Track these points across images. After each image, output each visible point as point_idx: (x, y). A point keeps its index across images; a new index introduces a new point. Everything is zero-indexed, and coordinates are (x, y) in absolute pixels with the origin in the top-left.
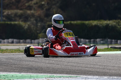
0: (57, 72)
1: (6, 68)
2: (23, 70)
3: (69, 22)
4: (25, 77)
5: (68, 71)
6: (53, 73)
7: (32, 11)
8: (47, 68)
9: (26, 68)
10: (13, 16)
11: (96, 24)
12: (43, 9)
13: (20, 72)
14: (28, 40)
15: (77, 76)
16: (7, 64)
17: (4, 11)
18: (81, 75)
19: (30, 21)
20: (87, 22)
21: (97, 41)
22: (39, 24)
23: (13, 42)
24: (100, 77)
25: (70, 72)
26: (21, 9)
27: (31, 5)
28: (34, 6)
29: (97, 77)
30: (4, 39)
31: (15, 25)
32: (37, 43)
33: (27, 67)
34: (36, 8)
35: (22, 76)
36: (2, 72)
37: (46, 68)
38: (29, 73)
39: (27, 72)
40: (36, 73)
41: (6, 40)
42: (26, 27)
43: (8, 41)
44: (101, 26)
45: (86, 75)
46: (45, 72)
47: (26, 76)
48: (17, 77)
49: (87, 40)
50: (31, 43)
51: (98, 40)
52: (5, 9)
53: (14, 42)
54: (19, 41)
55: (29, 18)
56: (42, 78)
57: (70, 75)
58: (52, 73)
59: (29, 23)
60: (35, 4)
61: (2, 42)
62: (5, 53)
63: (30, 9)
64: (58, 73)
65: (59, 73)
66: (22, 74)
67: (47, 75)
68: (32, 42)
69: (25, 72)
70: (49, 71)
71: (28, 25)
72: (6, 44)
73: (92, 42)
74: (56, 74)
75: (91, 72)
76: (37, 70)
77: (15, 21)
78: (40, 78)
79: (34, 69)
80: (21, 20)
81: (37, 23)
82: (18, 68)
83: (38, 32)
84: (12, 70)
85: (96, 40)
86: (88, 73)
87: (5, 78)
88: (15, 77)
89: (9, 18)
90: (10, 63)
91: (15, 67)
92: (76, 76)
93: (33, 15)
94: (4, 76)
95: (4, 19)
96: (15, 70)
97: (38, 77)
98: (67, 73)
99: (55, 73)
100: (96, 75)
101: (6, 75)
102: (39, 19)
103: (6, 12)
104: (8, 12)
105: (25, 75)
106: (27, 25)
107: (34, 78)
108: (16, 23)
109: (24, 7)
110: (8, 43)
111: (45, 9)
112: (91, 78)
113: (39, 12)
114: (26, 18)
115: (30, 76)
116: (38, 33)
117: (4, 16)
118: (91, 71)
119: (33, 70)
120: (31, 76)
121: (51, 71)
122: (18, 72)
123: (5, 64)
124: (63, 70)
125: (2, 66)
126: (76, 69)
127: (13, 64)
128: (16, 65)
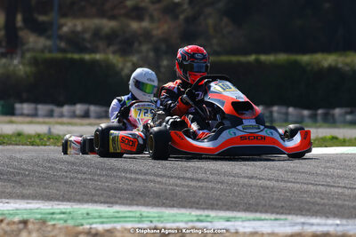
0: (217, 205)
1: (68, 191)
2: (120, 198)
3: (252, 58)
4: (125, 217)
5: (251, 202)
6: (207, 209)
7: (146, 24)
8: (191, 191)
9: (127, 191)
10: (87, 36)
11: (333, 64)
12: (176, 17)
13: (109, 201)
15: (278, 216)
16: (71, 178)
17: (63, 21)
18: (289, 214)
19: (139, 52)
20: (305, 58)
21: (333, 116)
22: (165, 63)
23: (86, 115)
24: (344, 222)
25: (257, 205)
26: (113, 17)
27: (143, 5)
28: (152, 8)
29: (338, 222)
30: (61, 104)
31: (94, 63)
33: (129, 187)
34: (156, 14)
35: (117, 215)
36: (57, 203)
37: (187, 192)
38: (137, 205)
39: (131, 205)
40: (158, 206)
41: (66, 109)
42: (126, 71)
43: (74, 112)
44: (347, 68)
45: (302, 215)
46: (183, 206)
47: (128, 214)
48: (100, 217)
49: (306, 112)
51: (337, 111)
52: (64, 15)
53: (92, 114)
55: (136, 45)
56: (174, 222)
57: (258, 215)
58: (204, 209)
59: (134, 59)
60: (152, 2)
61: (55, 114)
63: (140, 18)
64: (221, 209)
65: (225, 207)
66: (117, 208)
67: (190, 213)
69: (125, 201)
70: (194, 203)
71: (133, 64)
72: (66, 120)
73: (319, 118)
74: (216, 209)
75: (318, 208)
76: (159, 197)
77: (94, 51)
78: (168, 221)
79: (151, 196)
80: (111, 48)
81: (158, 58)
82: (105, 190)
84: (85, 197)
85: (332, 112)
86: (309, 210)
87: (66, 221)
88: (95, 218)
89: (76, 42)
90: (79, 176)
91: (94, 189)
92: (273, 216)
93: (147, 35)
94: (64, 213)
95: (63, 45)
96: (93, 196)
97: (162, 219)
98: (249, 208)
99: (212, 209)
100: (335, 215)
101: (68, 211)
102: (163, 47)
103: (69, 25)
104: (75, 25)
105: (125, 212)
106: (129, 65)
107: (151, 222)
108: (98, 56)
109: (123, 11)
110: (74, 115)
111: (182, 17)
112: (319, 225)
113: (165, 27)
114: (126, 45)
115: (138, 214)
117: (61, 38)
118: (318, 204)
119: (147, 199)
120: (141, 215)
121: (202, 200)
122: (101, 203)
123: (67, 177)
124: (235, 199)
125: (58, 184)
126: (275, 197)
127: (90, 179)
128: (99, 183)
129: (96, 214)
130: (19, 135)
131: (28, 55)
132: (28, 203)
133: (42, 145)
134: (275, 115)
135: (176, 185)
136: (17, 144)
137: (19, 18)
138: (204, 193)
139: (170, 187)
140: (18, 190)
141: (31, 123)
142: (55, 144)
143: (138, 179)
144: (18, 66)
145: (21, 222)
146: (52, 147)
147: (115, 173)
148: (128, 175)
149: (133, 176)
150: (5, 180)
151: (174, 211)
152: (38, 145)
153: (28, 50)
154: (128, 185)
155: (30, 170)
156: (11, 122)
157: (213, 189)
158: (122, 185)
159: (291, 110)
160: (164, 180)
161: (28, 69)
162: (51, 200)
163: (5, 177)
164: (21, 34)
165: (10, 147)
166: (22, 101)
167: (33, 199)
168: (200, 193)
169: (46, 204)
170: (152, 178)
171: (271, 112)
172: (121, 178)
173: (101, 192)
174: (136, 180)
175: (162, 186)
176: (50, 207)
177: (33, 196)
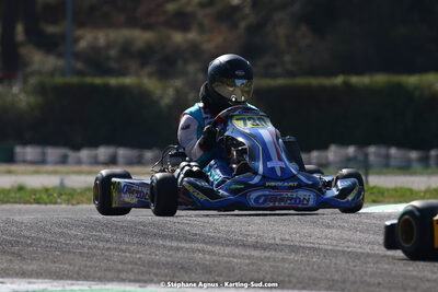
0: (290, 282)
1: (86, 266)
2: (156, 275)
3: (339, 80)
5: (336, 277)
7: (192, 35)
8: (253, 264)
9: (168, 264)
10: (113, 53)
12: (234, 26)
13: (142, 279)
16: (90, 248)
17: (79, 32)
19: (184, 74)
20: (412, 80)
23: (112, 161)
25: (344, 282)
26: (147, 27)
27: (189, 9)
28: (200, 13)
30: (77, 147)
31: (123, 90)
33: (169, 259)
34: (206, 22)
36: (69, 282)
37: (248, 265)
41: (84, 154)
42: (166, 101)
43: (96, 157)
49: (414, 155)
52: (81, 24)
53: (120, 159)
54: (140, 156)
55: (180, 64)
59: (178, 83)
60: (202, 5)
61: (70, 160)
62: (83, 202)
63: (185, 28)
65: (300, 286)
66: (152, 288)
71: (177, 91)
72: (85, 168)
73: (432, 162)
75: (427, 285)
77: (123, 73)
79: (199, 271)
80: (148, 69)
82: (136, 264)
84: (109, 275)
89: (96, 61)
90: (101, 245)
91: (121, 263)
93: (195, 51)
95: (79, 65)
96: (120, 271)
103: (89, 38)
104: (96, 38)
106: (171, 92)
108: (128, 81)
109: (162, 19)
110: (96, 162)
111: (243, 25)
113: (219, 39)
114: (166, 63)
117: (77, 56)
118: (428, 280)
122: (130, 281)
123: (84, 247)
124: (314, 275)
125: (72, 256)
126: (369, 270)
127: (115, 249)
128: (128, 254)
130: (21, 188)
131: (33, 81)
132: (30, 283)
133: (51, 203)
134: (372, 158)
135: (234, 256)
136: (16, 203)
137: (20, 28)
138: (271, 266)
139: (225, 259)
140: (17, 265)
141: (37, 173)
142: (68, 202)
143: (182, 248)
144: (18, 95)
146: (64, 206)
147: (149, 241)
148: (168, 243)
149: (175, 244)
152: (46, 203)
153: (33, 74)
154: (167, 256)
155: (33, 238)
156: (9, 172)
157: (284, 260)
158: (160, 256)
159: (393, 151)
160: (217, 249)
161: (32, 99)
162: (62, 279)
164: (23, 51)
165: (8, 206)
166: (25, 143)
167: (38, 278)
168: (267, 266)
169: (55, 283)
170: (200, 246)
171: (366, 155)
172: (158, 247)
173: (130, 266)
174: (178, 249)
175: (214, 258)
176: (60, 288)
177: (37, 273)
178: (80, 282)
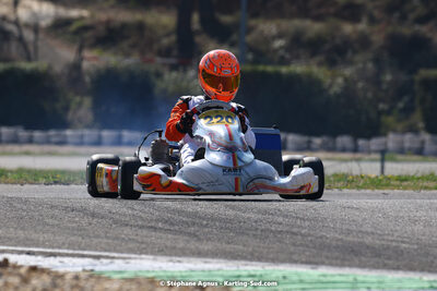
1: (259, 247)
2: (327, 257)
4: (335, 282)
7: (362, 26)
8: (421, 249)
9: (337, 247)
13: (312, 262)
14: (344, 140)
16: (262, 231)
17: (253, 22)
19: (350, 63)
22: (388, 77)
26: (318, 18)
28: (370, 6)
31: (293, 79)
32: (376, 152)
33: (340, 243)
34: (376, 13)
35: (322, 279)
36: (243, 262)
37: (415, 250)
38: (350, 266)
39: (342, 265)
40: (378, 268)
42: (336, 89)
46: (411, 269)
47: (338, 279)
48: (301, 282)
50: (355, 150)
52: (255, 15)
53: (290, 145)
54: (309, 142)
55: (349, 54)
59: (348, 71)
63: (355, 18)
66: (323, 270)
67: (421, 279)
68: (360, 148)
69: (334, 262)
71: (346, 80)
76: (379, 256)
79: (369, 254)
80: (319, 58)
81: (380, 71)
82: (307, 246)
83: (382, 106)
84: (282, 256)
88: (294, 283)
90: (273, 229)
91: (294, 245)
93: (364, 42)
94: (252, 276)
95: (250, 56)
96: (292, 253)
97: (383, 286)
101: (258, 273)
105: (333, 276)
106: (340, 80)
109: (332, 10)
114: (336, 53)
115: (351, 279)
116: (380, 113)
119: (363, 258)
120: (355, 279)
122: (302, 263)
123: (257, 229)
125: (245, 238)
127: (287, 232)
128: (299, 237)
129: (295, 278)
132: (206, 262)
137: (196, 17)
139: (394, 244)
140: (193, 245)
145: (197, 287)
150: (175, 232)
151: (400, 275)
154: (338, 240)
155: (208, 219)
162: (236, 259)
163: (177, 228)
164: (198, 39)
167: (213, 258)
169: (230, 264)
175: (383, 242)
176: (235, 268)
177: (213, 253)
178: (254, 263)
